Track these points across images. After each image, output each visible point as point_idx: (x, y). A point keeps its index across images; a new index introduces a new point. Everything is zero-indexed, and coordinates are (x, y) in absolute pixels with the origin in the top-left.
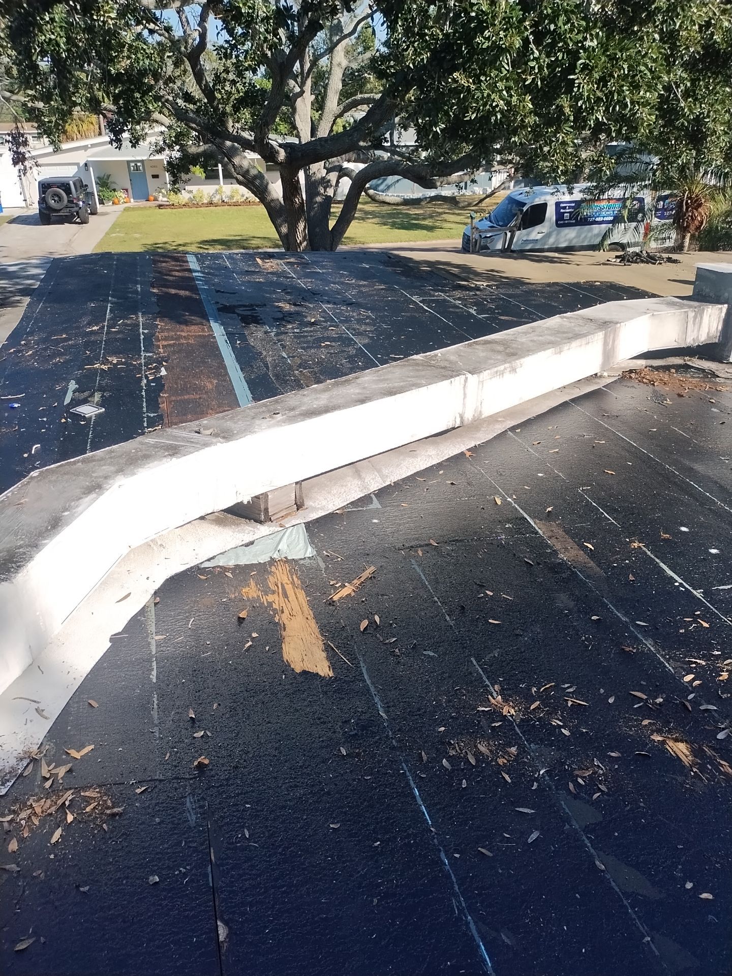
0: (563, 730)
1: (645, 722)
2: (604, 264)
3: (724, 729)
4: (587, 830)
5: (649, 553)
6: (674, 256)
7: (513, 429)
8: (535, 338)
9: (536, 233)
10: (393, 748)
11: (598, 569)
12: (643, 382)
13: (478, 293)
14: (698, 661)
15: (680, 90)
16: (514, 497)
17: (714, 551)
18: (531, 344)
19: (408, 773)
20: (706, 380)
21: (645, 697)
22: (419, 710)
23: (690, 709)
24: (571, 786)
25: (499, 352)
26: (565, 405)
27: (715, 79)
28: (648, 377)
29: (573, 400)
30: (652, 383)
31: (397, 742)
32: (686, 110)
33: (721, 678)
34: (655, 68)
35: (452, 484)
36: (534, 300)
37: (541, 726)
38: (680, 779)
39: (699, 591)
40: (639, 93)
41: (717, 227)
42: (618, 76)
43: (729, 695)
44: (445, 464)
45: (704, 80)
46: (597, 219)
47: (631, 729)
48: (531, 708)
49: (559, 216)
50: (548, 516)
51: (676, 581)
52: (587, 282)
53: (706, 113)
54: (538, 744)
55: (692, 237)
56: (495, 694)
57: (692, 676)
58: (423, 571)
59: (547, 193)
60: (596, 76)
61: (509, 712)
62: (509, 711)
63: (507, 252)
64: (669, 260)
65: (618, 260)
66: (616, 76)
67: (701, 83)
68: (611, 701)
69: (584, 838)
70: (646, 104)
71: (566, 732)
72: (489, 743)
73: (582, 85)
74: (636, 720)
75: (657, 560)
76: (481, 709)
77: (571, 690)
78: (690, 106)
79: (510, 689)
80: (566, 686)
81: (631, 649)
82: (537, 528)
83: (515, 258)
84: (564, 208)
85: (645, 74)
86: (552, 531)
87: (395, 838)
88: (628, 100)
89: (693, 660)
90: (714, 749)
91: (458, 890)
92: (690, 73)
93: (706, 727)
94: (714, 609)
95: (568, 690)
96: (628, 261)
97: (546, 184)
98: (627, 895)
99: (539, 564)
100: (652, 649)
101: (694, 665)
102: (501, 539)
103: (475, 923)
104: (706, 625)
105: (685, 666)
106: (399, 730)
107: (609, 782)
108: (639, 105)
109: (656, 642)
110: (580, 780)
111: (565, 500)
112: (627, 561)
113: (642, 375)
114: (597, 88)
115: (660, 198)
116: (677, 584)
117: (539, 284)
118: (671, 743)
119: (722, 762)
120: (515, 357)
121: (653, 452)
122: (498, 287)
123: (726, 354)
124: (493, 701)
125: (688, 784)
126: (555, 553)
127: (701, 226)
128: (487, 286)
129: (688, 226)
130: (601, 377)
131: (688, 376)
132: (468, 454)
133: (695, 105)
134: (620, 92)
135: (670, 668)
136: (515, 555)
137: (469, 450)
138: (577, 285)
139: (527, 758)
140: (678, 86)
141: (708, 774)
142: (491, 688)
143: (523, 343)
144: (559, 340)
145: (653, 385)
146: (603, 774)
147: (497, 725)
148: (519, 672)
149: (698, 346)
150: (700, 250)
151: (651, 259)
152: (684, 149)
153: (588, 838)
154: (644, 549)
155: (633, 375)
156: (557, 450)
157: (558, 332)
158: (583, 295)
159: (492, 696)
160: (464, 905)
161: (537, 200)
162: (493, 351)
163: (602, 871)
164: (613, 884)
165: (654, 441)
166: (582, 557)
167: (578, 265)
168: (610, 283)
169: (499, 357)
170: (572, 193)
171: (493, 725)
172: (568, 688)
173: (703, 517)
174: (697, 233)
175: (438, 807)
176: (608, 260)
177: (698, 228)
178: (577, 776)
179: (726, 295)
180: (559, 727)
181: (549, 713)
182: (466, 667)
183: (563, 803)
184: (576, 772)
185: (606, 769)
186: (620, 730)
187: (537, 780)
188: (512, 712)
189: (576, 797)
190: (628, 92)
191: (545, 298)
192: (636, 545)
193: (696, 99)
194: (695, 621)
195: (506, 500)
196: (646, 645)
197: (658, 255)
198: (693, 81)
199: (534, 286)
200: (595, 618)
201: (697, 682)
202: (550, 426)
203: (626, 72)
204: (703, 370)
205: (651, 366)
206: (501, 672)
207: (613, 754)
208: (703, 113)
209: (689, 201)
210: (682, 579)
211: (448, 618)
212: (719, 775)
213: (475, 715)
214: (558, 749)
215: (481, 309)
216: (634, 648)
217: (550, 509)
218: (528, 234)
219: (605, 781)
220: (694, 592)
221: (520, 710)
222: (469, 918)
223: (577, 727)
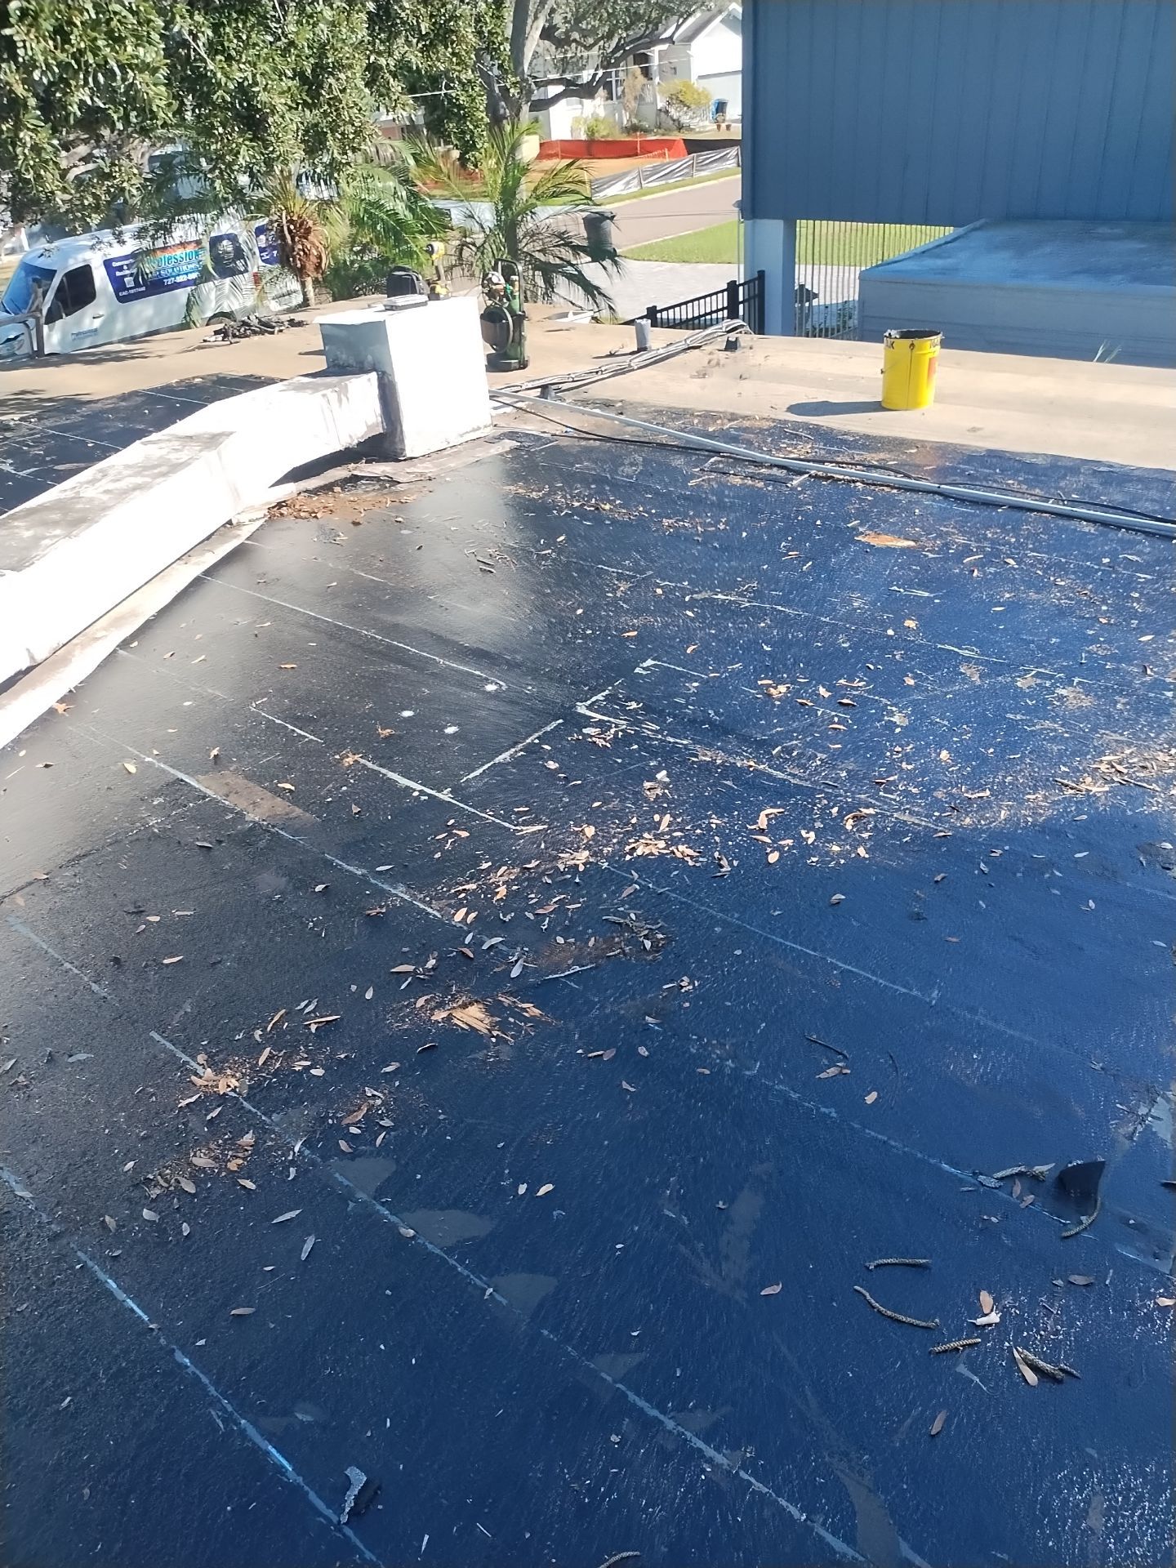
0: (313, 1072)
1: (421, 1002)
2: (200, 348)
3: (516, 961)
4: (378, 1195)
5: (370, 765)
6: (298, 317)
7: (125, 644)
8: (111, 486)
9: (89, 318)
10: (56, 1237)
11: (308, 815)
12: (301, 518)
13: (8, 434)
14: (467, 887)
15: (201, 44)
16: (156, 752)
17: (451, 730)
18: (105, 497)
19: (90, 1263)
20: (385, 491)
21: (411, 968)
22: (84, 1154)
23: (472, 956)
24: (343, 1145)
25: (56, 524)
26: (197, 583)
27: (244, 23)
28: (305, 508)
29: (208, 572)
30: (313, 514)
31: (59, 1224)
32: (219, 75)
33: (498, 897)
34: (137, 7)
35: (47, 766)
36: (107, 427)
37: (280, 1082)
38: (480, 1055)
39: (445, 792)
40: (125, 50)
41: (345, 261)
42: (82, 23)
43: (513, 914)
44: (25, 737)
45: (229, 25)
46: (179, 279)
47: (404, 1021)
48: (260, 1063)
49: (118, 284)
50: (216, 763)
51: (415, 790)
52: (182, 381)
53: (250, 78)
54: (282, 1110)
55: (316, 281)
56: (200, 1070)
57: (465, 910)
58: (34, 929)
59: (82, 249)
60: (47, 26)
61: (229, 1086)
62: (227, 1084)
63: (39, 358)
64: (292, 323)
65: (220, 337)
66: (79, 24)
67: (228, 29)
68: (369, 995)
69: (379, 1207)
70: (145, 67)
71: (318, 1072)
72: (209, 1149)
73: (28, 45)
74: (407, 1006)
75: (384, 771)
76: (183, 1103)
77: (311, 1007)
78: (223, 68)
79: (221, 1051)
80: (303, 1004)
81: (378, 910)
82: (203, 789)
83: (57, 365)
84: (121, 268)
85: (125, 17)
86: (227, 784)
87: (95, 1376)
88: (113, 64)
89: (461, 888)
90: (511, 994)
91: (215, 1394)
92: (206, 14)
93: (496, 970)
94: (470, 809)
95: (307, 1010)
96: (234, 336)
97: (73, 233)
98: (449, 1251)
99: (220, 842)
100: (406, 897)
101: (463, 895)
102: (153, 826)
103: (254, 1424)
104: (464, 834)
105: (453, 901)
106: (58, 1204)
107: (392, 1110)
108: (133, 70)
109: (409, 887)
110: (354, 1130)
111: (234, 731)
112: (344, 788)
113: (297, 507)
114: (56, 48)
115: (260, 231)
116: (416, 794)
117: (107, 399)
118: (458, 1014)
119: (525, 1006)
120: (84, 526)
121: (338, 618)
122: (40, 418)
123: (399, 446)
124: (198, 1082)
125: (491, 1056)
126: (240, 816)
127: (320, 263)
128: (21, 419)
129: (303, 267)
130: (240, 525)
131: (360, 491)
132: (61, 708)
133: (230, 66)
134: (95, 51)
135: (435, 913)
136: (179, 842)
137: (61, 701)
138: (168, 389)
139: (272, 1140)
140: (195, 38)
141: (512, 1030)
142: (193, 1063)
143: (91, 500)
144: (149, 480)
145: (316, 517)
146: (382, 1105)
147: (214, 1114)
148: (230, 1019)
149: (359, 444)
150: (334, 300)
151: (266, 327)
152: (241, 140)
153: (383, 1204)
154: (363, 761)
155: (284, 510)
156: (203, 657)
157: (142, 469)
158: (181, 402)
159: (196, 1074)
160: (230, 1409)
161: (71, 261)
162: (46, 524)
163: (413, 1238)
164: (430, 1247)
165: (338, 602)
166: (281, 806)
167: (161, 356)
168: (217, 375)
169: (58, 532)
170: (124, 242)
171: (209, 1117)
172: (306, 1006)
173: (427, 688)
174: (320, 276)
175: (153, 1287)
176: (205, 341)
177: (318, 267)
178: (348, 1125)
179: (370, 358)
180: (307, 1069)
181: (288, 1057)
182: (145, 1052)
183: (337, 1175)
184: (345, 1122)
185: (384, 1094)
186: (391, 1030)
187: (292, 1163)
188: (234, 1083)
189: (353, 1156)
190: (108, 50)
191: (122, 420)
192: (350, 760)
193: (229, 58)
194: (451, 835)
195: (143, 762)
196: (397, 896)
197: (274, 319)
198: (216, 27)
199: (99, 405)
200: (319, 888)
201: (473, 915)
202: (183, 622)
203: (94, 17)
204: (378, 479)
205: (306, 491)
206: (202, 1032)
207: (388, 1069)
208: (246, 79)
209: (292, 227)
210: (421, 784)
211: (95, 987)
212: (525, 1024)
213: (177, 1116)
214: (313, 1103)
215: (22, 461)
216: (381, 907)
217: (215, 752)
218: (79, 322)
219: (387, 1111)
220: (439, 795)
221: (244, 1075)
222: (243, 1421)
223: (331, 1057)
